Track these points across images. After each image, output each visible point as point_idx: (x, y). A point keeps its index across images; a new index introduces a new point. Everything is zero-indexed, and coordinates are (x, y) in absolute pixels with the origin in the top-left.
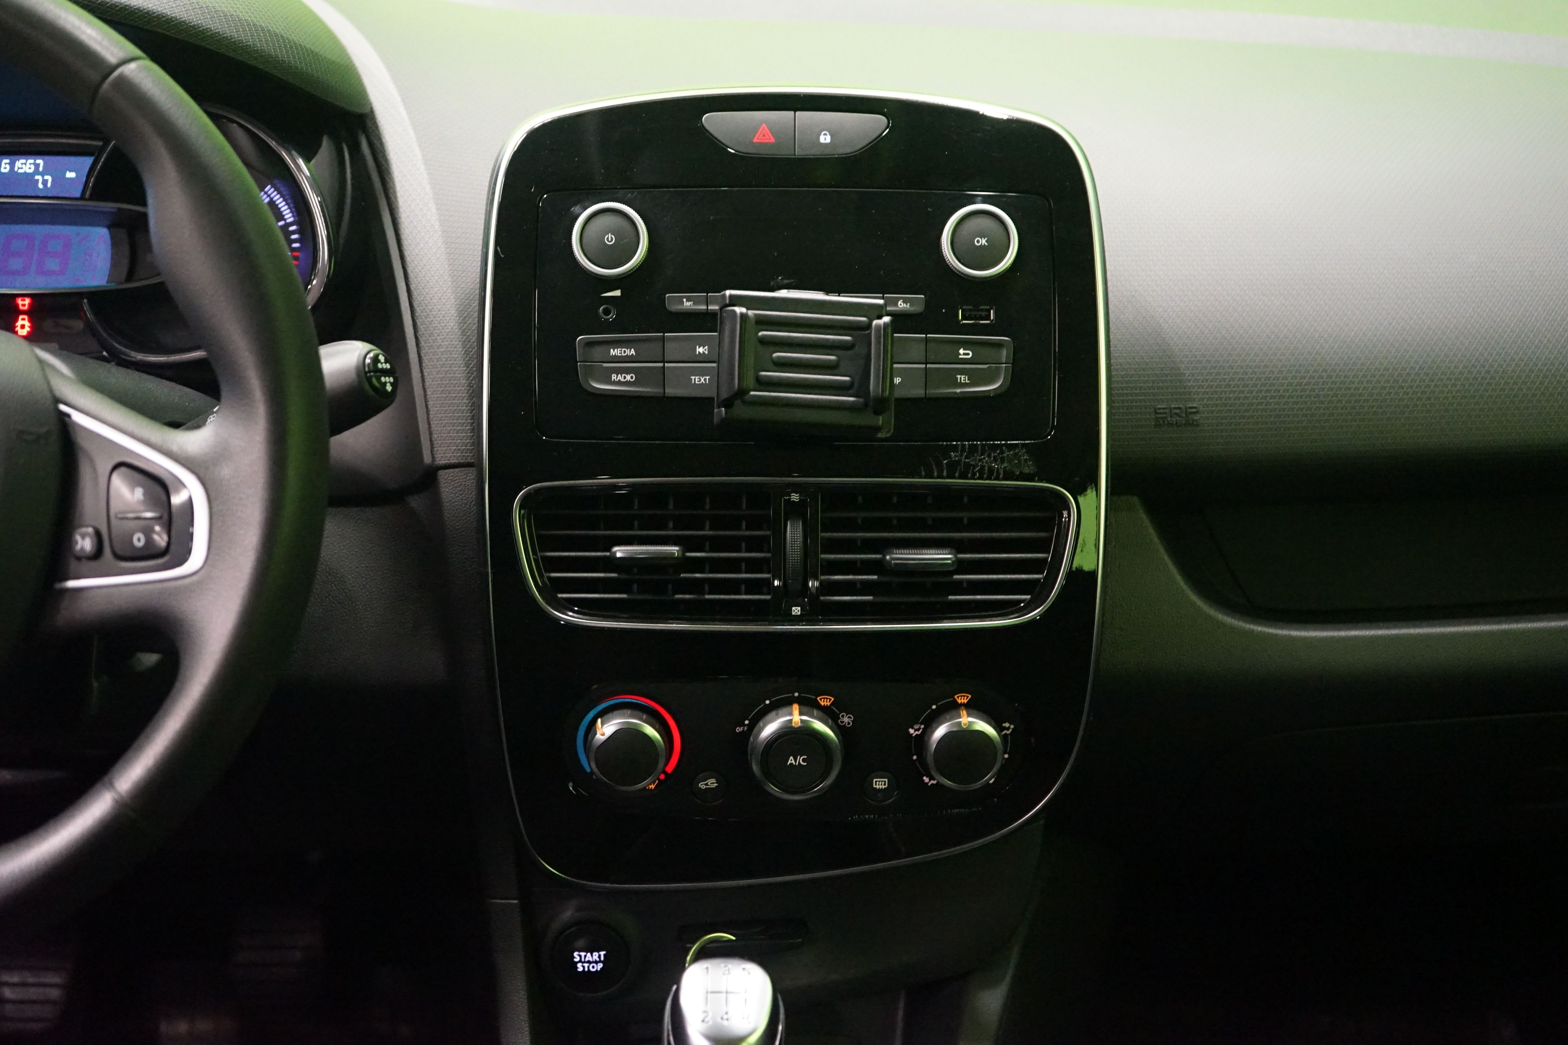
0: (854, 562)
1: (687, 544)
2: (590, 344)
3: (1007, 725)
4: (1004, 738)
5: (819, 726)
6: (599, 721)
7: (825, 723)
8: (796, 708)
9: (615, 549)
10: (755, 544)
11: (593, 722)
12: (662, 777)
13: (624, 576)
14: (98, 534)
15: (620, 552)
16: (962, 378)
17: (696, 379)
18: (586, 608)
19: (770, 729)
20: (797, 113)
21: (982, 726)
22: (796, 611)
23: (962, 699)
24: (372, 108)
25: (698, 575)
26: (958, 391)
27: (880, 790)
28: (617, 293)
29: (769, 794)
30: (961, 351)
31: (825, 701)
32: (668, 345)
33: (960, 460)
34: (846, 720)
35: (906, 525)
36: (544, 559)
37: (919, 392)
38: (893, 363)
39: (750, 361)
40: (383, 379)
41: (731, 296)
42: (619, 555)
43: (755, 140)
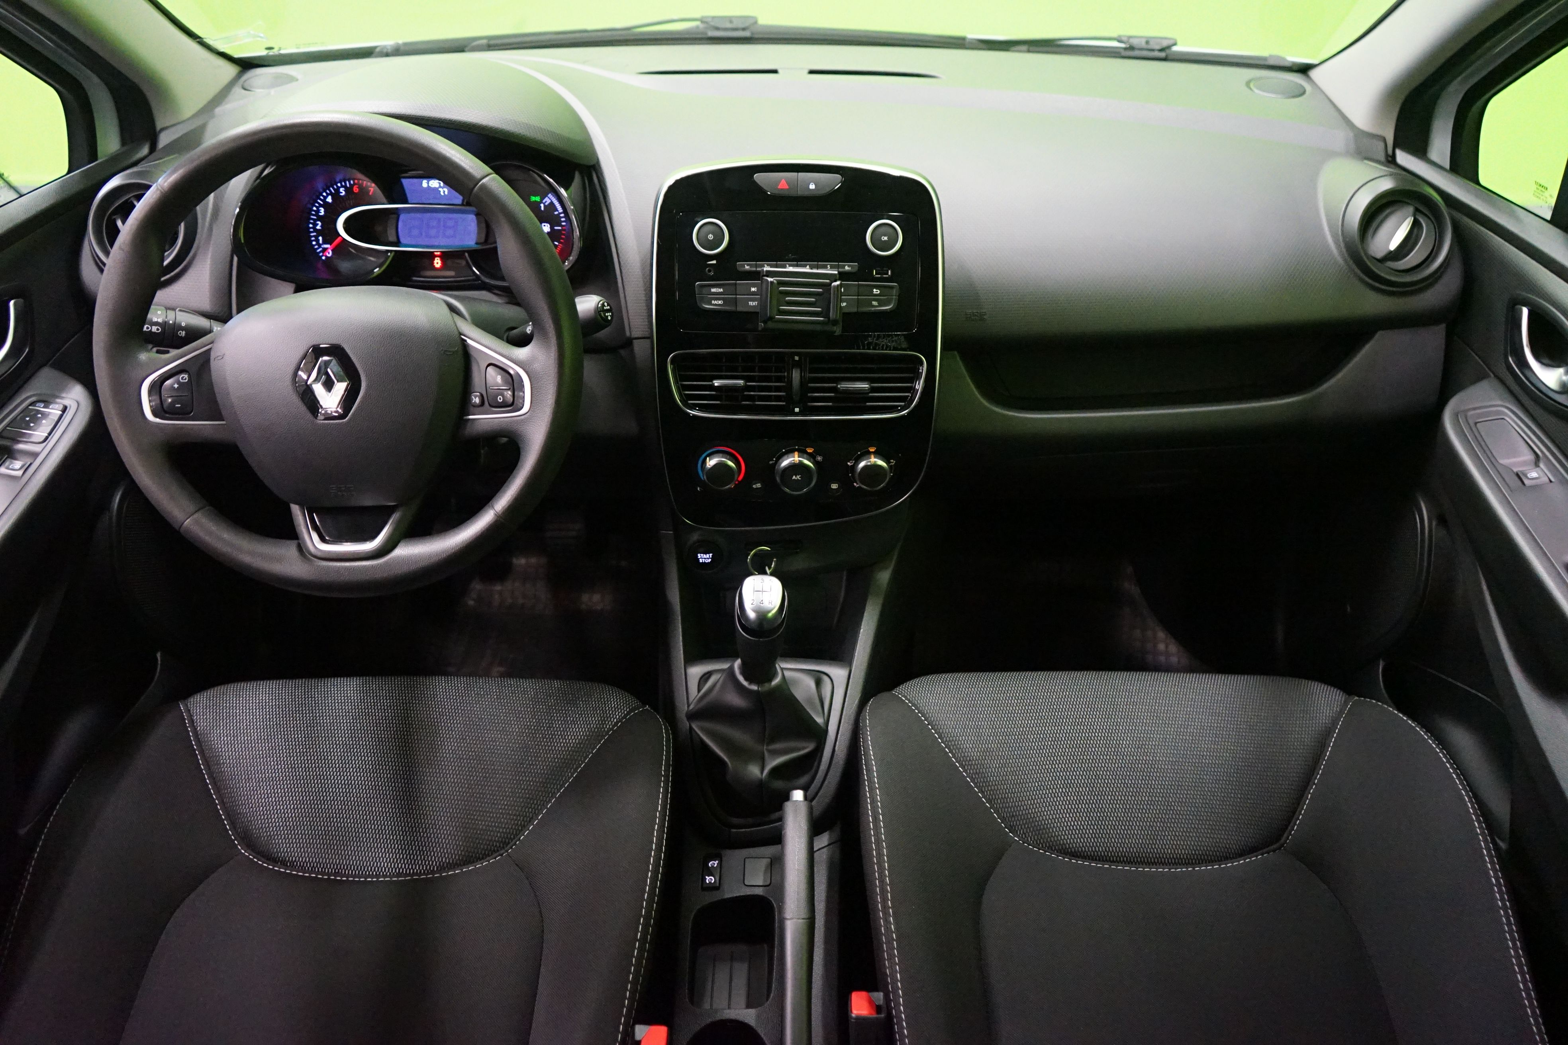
0: (824, 387)
1: (747, 379)
2: (702, 286)
3: (892, 461)
4: (890, 467)
5: (806, 462)
6: (708, 458)
7: (810, 461)
8: (796, 454)
9: (714, 382)
10: (779, 379)
11: (705, 459)
12: (737, 483)
13: (719, 394)
14: (482, 395)
15: (717, 383)
16: (875, 303)
17: (751, 303)
18: (702, 408)
19: (785, 463)
20: (799, 174)
21: (881, 463)
22: (797, 410)
23: (872, 450)
24: (598, 159)
25: (752, 393)
26: (873, 309)
27: (834, 489)
28: (714, 262)
29: (786, 493)
30: (875, 290)
31: (810, 450)
32: (737, 286)
33: (873, 342)
34: (819, 458)
35: (846, 371)
36: (682, 385)
37: (854, 310)
38: (841, 296)
39: (775, 302)
40: (607, 314)
41: (767, 271)
42: (716, 384)
43: (779, 187)
